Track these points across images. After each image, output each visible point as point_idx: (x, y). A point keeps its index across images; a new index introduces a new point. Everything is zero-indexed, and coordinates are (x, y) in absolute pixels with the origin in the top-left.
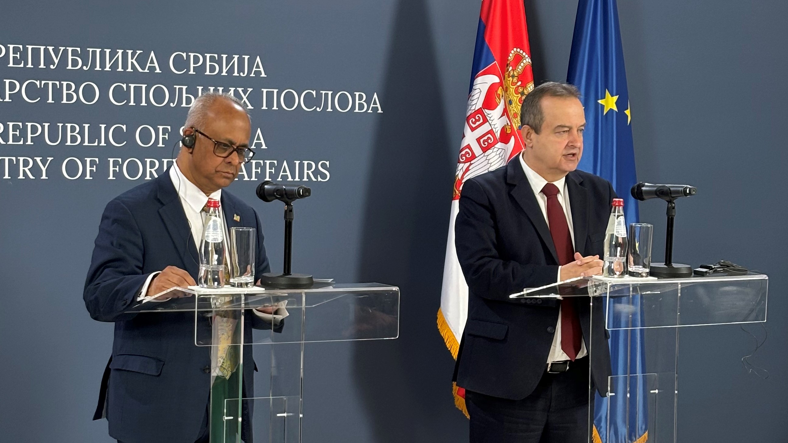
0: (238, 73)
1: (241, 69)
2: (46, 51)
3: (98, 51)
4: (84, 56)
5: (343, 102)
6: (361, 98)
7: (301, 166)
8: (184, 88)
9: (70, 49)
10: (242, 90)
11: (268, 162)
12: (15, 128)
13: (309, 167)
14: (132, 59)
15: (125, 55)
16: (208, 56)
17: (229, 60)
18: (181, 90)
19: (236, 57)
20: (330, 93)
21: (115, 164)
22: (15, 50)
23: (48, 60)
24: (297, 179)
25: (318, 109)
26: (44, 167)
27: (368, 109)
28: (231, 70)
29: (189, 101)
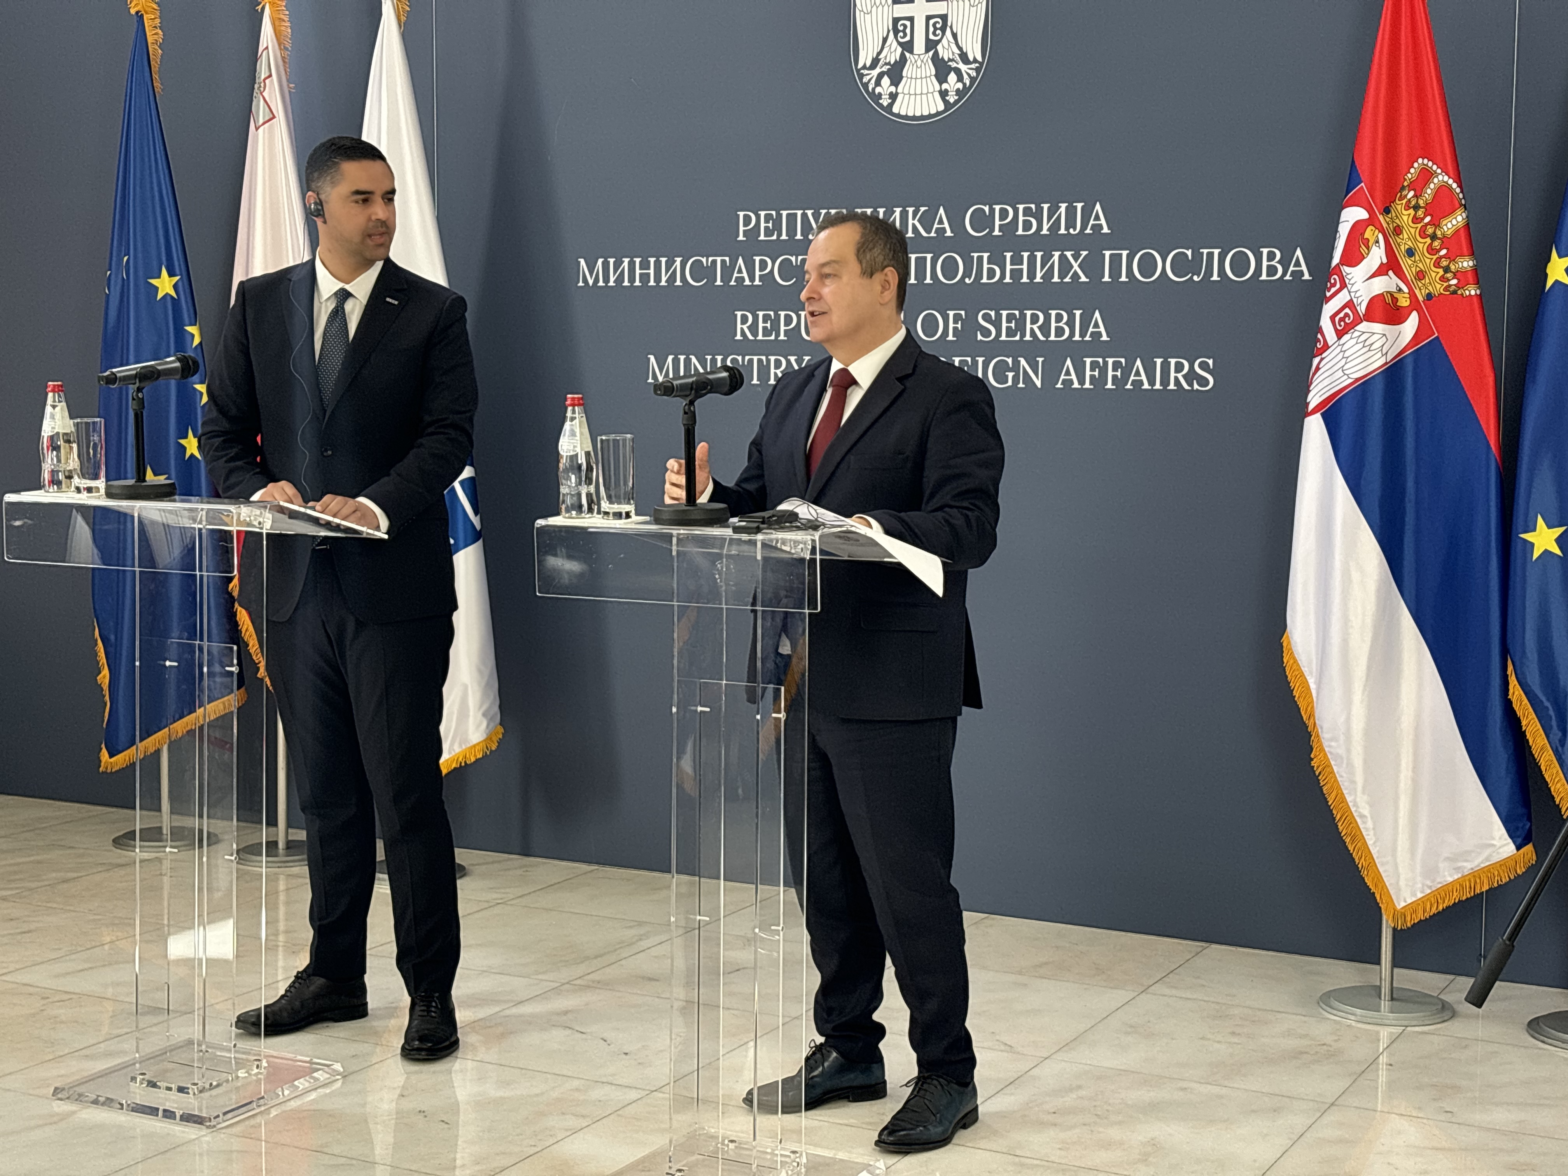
0: (1067, 229)
1: (1071, 223)
2: (804, 215)
5: (1240, 264)
8: (986, 255)
10: (1072, 255)
11: (1110, 361)
13: (1179, 368)
14: (914, 219)
15: (904, 216)
16: (1021, 207)
17: (1053, 210)
18: (980, 259)
19: (1063, 206)
23: (807, 228)
24: (1158, 386)
27: (1284, 273)
28: (1056, 226)
29: (991, 274)
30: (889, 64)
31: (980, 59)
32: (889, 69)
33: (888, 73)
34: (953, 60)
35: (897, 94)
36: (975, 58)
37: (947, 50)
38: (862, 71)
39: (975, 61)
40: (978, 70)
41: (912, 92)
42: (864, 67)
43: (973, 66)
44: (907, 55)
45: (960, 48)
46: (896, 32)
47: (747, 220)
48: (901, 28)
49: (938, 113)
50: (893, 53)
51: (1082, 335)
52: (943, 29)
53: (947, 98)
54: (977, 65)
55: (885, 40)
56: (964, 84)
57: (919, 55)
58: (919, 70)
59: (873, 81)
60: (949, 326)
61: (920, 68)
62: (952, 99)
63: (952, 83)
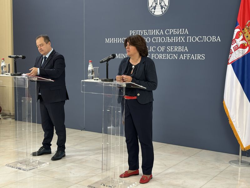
0: (181, 33)
3: (150, 30)
4: (147, 32)
5: (209, 39)
6: (214, 38)
10: (182, 37)
11: (188, 55)
13: (199, 56)
18: (168, 38)
19: (181, 29)
20: (206, 37)
21: (153, 55)
22: (134, 32)
25: (202, 41)
29: (169, 40)
31: (168, 5)
33: (153, 8)
34: (164, 6)
35: (155, 11)
37: (163, 4)
41: (157, 11)
42: (150, 7)
44: (156, 5)
45: (165, 4)
46: (155, 1)
47: (131, 32)
49: (161, 14)
50: (154, 5)
51: (184, 50)
52: (162, 1)
55: (153, 3)
56: (165, 10)
57: (158, 5)
59: (151, 9)
60: (163, 49)
61: (158, 7)
62: (163, 12)
63: (163, 9)
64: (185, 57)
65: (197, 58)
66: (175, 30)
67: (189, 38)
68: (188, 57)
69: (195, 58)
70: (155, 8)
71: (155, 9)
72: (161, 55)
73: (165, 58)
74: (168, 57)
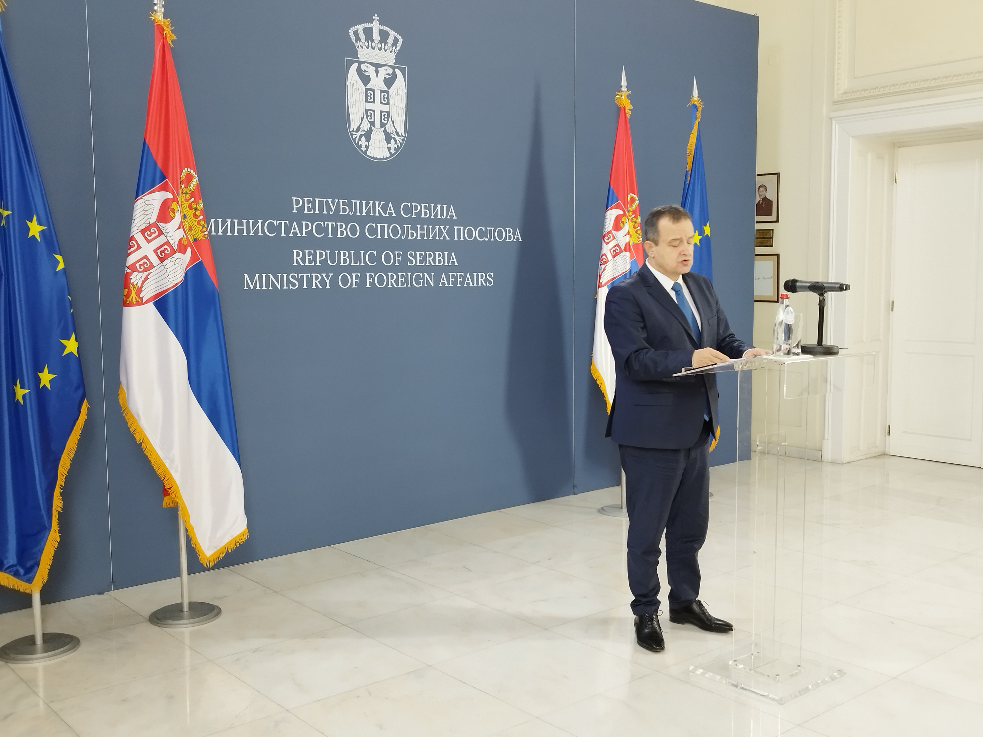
0: (441, 216)
1: (442, 214)
2: (327, 202)
3: (358, 202)
4: (350, 205)
5: (500, 234)
6: (510, 232)
7: (477, 276)
8: (410, 226)
9: (341, 201)
10: (443, 228)
11: (459, 274)
12: (309, 254)
13: (482, 277)
14: (379, 207)
15: (374, 205)
16: (423, 205)
17: (435, 207)
18: (408, 227)
19: (439, 206)
20: (493, 229)
21: (371, 277)
22: (308, 202)
23: (329, 209)
24: (475, 285)
25: (486, 240)
26: (328, 279)
27: (514, 239)
28: (436, 215)
29: (412, 235)
30: (365, 131)
31: (404, 135)
32: (364, 133)
33: (365, 135)
34: (393, 133)
35: (369, 146)
36: (402, 135)
37: (390, 128)
38: (352, 133)
39: (402, 136)
40: (403, 140)
41: (375, 146)
42: (353, 131)
43: (400, 138)
44: (372, 127)
45: (396, 129)
46: (367, 116)
47: (298, 202)
48: (370, 115)
49: (387, 158)
50: (366, 126)
51: (448, 263)
52: (388, 118)
53: (391, 151)
54: (403, 137)
55: (362, 119)
56: (398, 146)
57: (378, 129)
58: (378, 136)
59: (358, 138)
60: (396, 258)
61: (378, 135)
62: (393, 151)
63: (393, 144)
64: (451, 280)
65: (478, 283)
66: (425, 207)
67: (459, 230)
68: (459, 280)
69: (473, 284)
70: (368, 135)
71: (368, 139)
72: (392, 277)
73: (402, 283)
74: (412, 281)
